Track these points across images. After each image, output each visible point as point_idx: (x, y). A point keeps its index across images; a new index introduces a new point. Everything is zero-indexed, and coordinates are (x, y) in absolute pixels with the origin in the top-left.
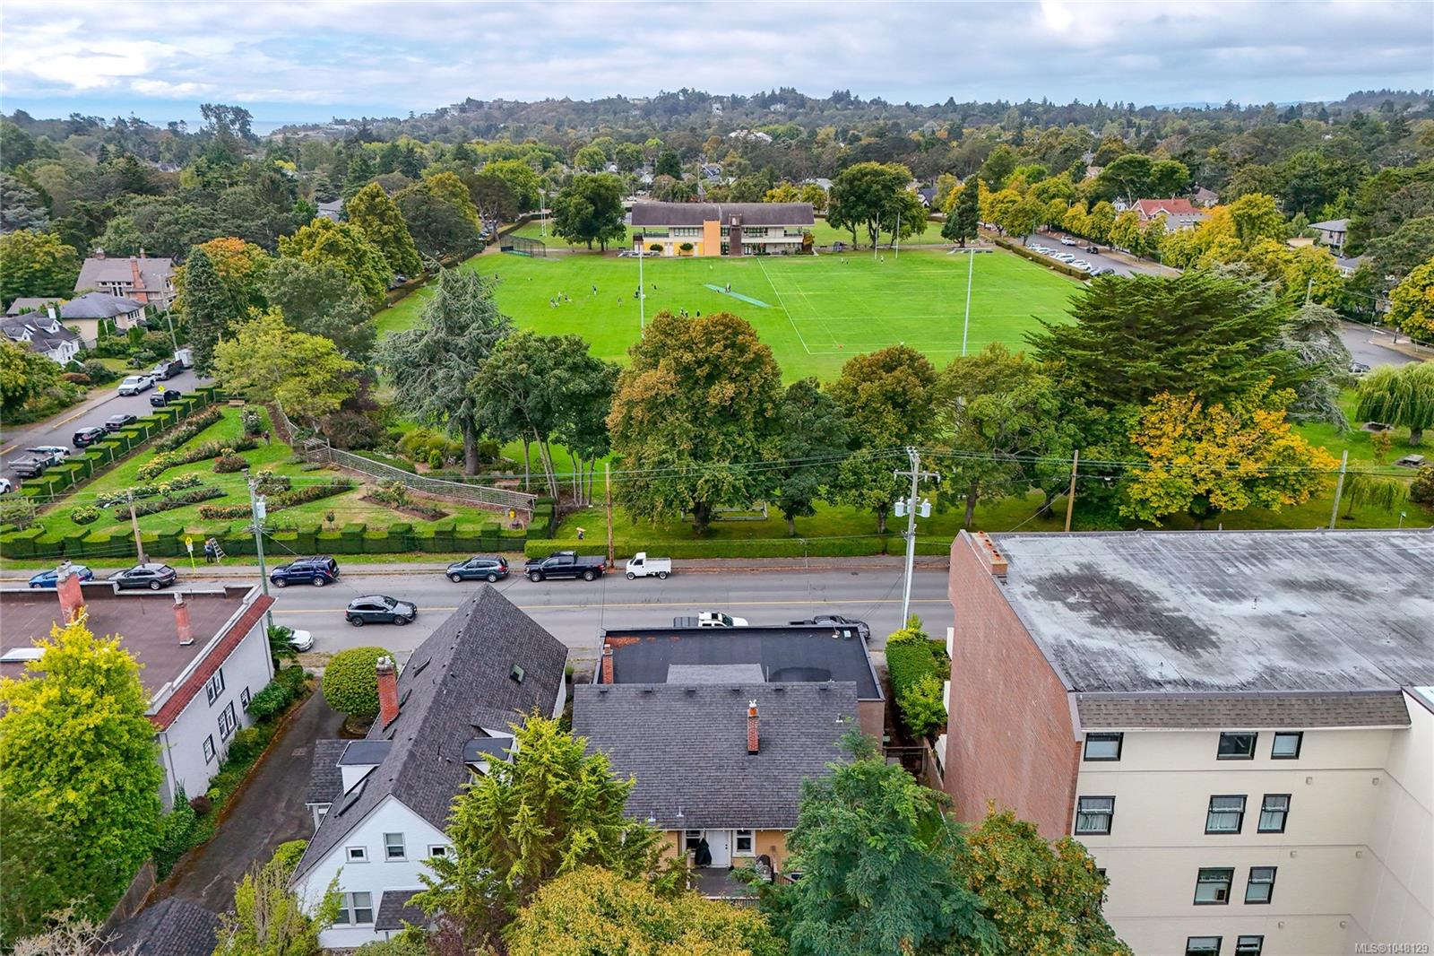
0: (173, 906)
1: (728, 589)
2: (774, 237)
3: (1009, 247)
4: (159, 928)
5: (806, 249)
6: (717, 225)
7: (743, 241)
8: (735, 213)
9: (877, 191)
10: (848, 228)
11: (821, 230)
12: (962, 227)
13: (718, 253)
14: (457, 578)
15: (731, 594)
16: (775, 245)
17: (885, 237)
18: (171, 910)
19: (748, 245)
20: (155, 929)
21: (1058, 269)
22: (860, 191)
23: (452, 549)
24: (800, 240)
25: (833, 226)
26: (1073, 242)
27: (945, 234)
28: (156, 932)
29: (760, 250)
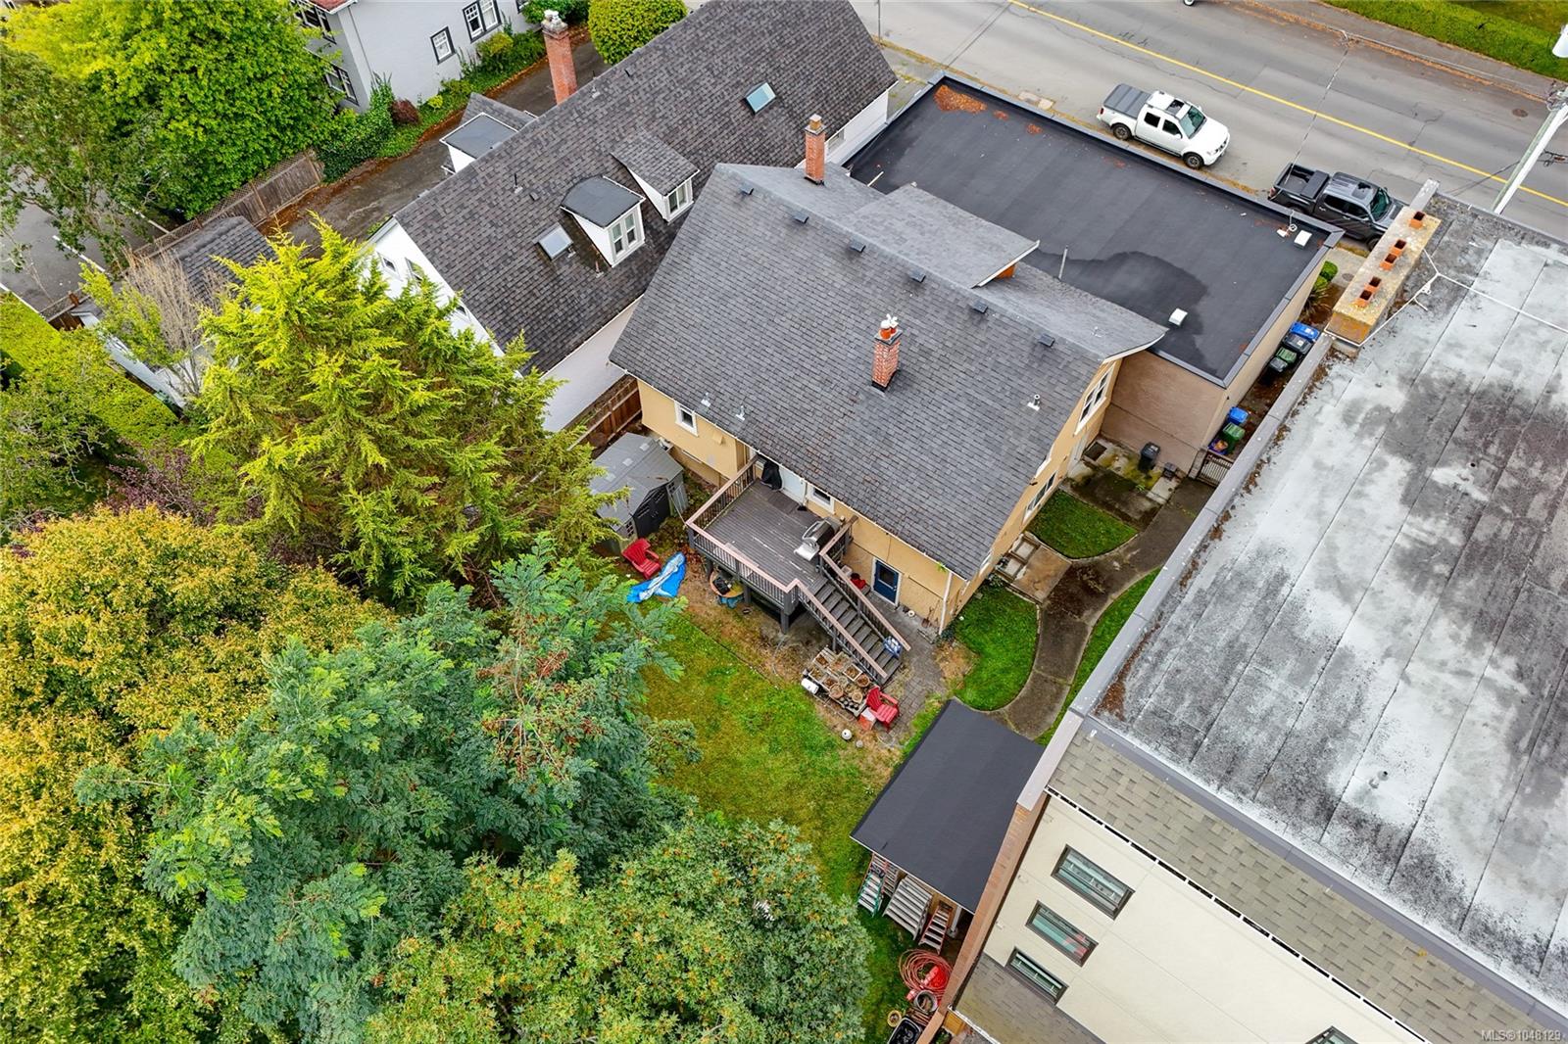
0: (239, 228)
1: (1270, 61)
4: (209, 246)
15: (1268, 73)
18: (232, 232)
20: (204, 246)
28: (202, 250)
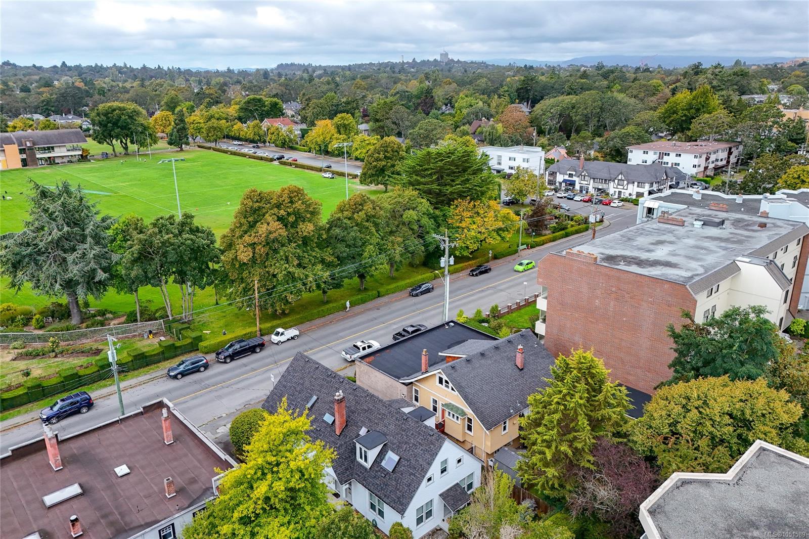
2: (58, 152)
3: (209, 148)
5: (84, 158)
6: (15, 148)
7: (38, 156)
8: (27, 138)
9: (126, 119)
10: (108, 143)
11: (92, 146)
12: (179, 139)
13: (19, 165)
14: (179, 376)
16: (62, 157)
17: (133, 147)
19: (41, 159)
21: (251, 157)
22: (114, 120)
23: (145, 364)
24: (80, 153)
25: (100, 143)
26: (241, 143)
27: (170, 143)
29: (51, 161)
